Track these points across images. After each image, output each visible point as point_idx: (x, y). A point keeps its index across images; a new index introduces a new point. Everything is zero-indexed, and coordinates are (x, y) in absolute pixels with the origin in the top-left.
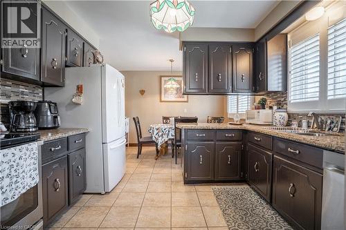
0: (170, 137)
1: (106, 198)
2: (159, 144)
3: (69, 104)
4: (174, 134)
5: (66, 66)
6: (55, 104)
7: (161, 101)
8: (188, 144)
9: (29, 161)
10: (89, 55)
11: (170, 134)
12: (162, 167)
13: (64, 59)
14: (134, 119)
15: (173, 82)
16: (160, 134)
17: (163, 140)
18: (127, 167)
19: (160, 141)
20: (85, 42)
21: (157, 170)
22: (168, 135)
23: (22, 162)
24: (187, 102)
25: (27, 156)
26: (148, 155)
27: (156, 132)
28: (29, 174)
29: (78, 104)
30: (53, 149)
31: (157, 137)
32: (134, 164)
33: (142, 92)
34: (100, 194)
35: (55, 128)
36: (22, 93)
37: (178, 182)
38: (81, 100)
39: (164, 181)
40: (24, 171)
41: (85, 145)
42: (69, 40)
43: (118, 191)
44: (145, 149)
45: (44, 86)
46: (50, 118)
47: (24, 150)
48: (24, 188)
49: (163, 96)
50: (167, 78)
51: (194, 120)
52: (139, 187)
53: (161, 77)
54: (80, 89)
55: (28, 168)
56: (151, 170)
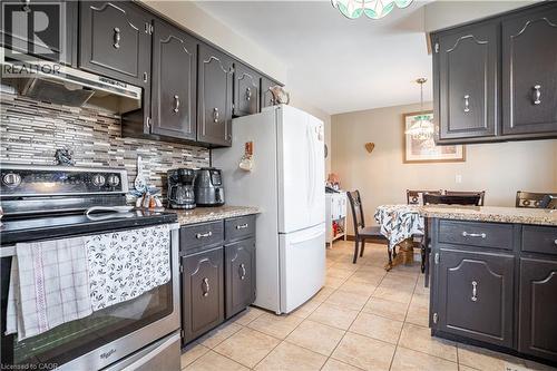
0: (415, 231)
1: (281, 322)
2: (393, 243)
3: (236, 172)
4: (422, 226)
5: (234, 117)
6: (219, 171)
7: (405, 162)
8: (440, 252)
9: (156, 250)
10: (269, 97)
11: (415, 227)
12: (394, 287)
13: (231, 106)
14: (349, 194)
15: (425, 123)
16: (395, 223)
17: (400, 235)
18: (329, 276)
19: (395, 237)
20: (262, 78)
21: (383, 292)
22: (411, 226)
23: (146, 250)
24: (463, 160)
25: (155, 242)
26: (375, 259)
27: (387, 219)
28: (157, 268)
29: (246, 172)
30: (199, 236)
31: (389, 228)
32: (344, 272)
33: (370, 147)
34: (274, 313)
35: (218, 205)
36: (185, 159)
37: (418, 326)
38: (251, 164)
39: (392, 317)
40: (148, 263)
41: (254, 232)
42: (238, 78)
43: (301, 315)
44: (370, 248)
45: (211, 147)
46: (213, 190)
47: (150, 235)
48: (148, 284)
49: (409, 151)
50: (412, 118)
51: (472, 200)
52: (338, 316)
53: (405, 116)
54: (249, 147)
55: (156, 259)
56: (371, 289)
